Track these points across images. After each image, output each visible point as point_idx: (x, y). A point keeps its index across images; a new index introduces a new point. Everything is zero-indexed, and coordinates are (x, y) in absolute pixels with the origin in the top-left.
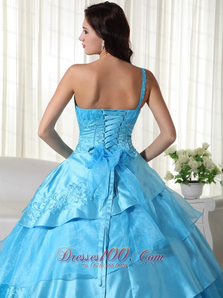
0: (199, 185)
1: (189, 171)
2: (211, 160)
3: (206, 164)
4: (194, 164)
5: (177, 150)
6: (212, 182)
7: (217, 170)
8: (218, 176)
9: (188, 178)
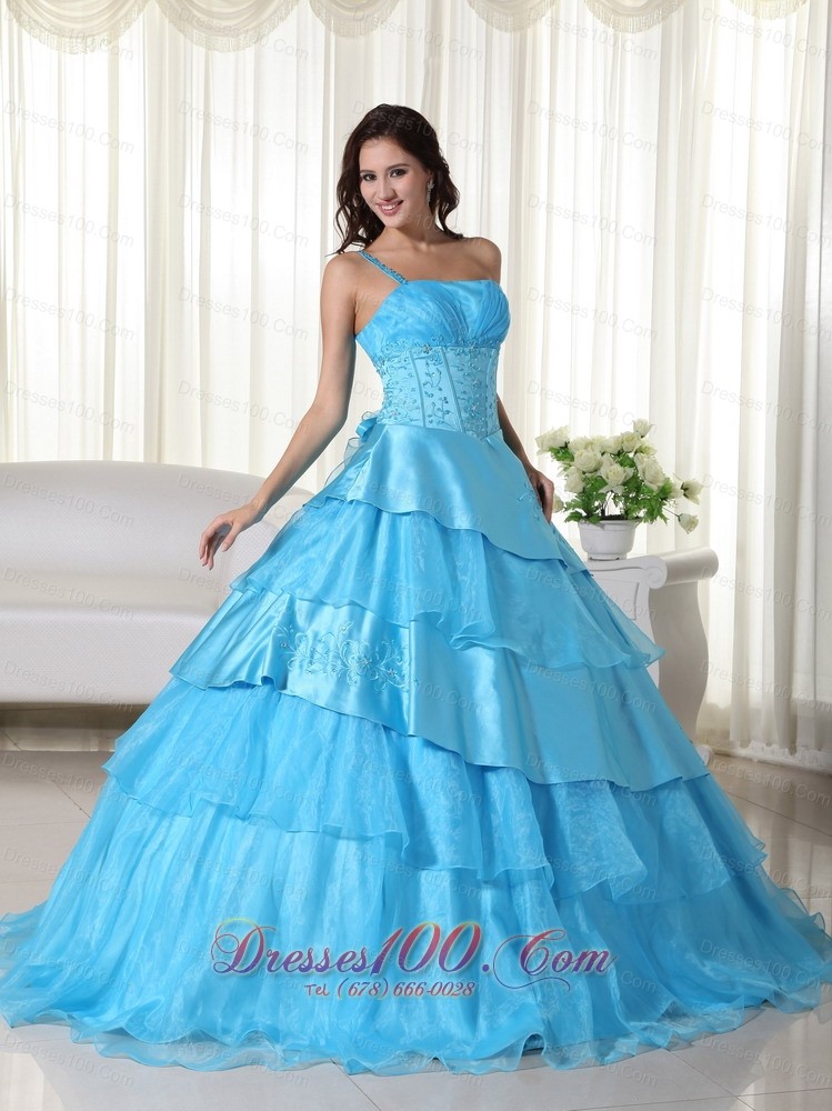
0: (625, 524)
1: (601, 491)
2: (655, 461)
3: (643, 472)
4: (614, 473)
5: (571, 440)
6: (658, 519)
7: (670, 488)
8: (671, 501)
9: (597, 508)
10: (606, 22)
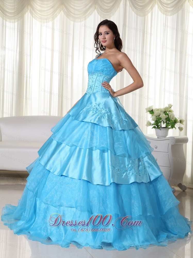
0: (166, 129)
1: (160, 121)
2: (173, 114)
3: (170, 116)
4: (163, 116)
5: (154, 109)
6: (174, 128)
7: (177, 120)
8: (177, 124)
9: (159, 125)
10: (164, 14)
